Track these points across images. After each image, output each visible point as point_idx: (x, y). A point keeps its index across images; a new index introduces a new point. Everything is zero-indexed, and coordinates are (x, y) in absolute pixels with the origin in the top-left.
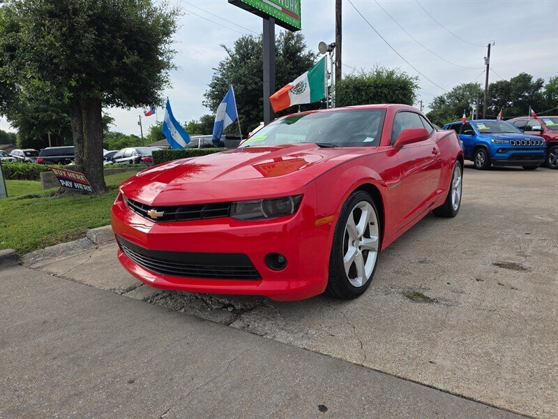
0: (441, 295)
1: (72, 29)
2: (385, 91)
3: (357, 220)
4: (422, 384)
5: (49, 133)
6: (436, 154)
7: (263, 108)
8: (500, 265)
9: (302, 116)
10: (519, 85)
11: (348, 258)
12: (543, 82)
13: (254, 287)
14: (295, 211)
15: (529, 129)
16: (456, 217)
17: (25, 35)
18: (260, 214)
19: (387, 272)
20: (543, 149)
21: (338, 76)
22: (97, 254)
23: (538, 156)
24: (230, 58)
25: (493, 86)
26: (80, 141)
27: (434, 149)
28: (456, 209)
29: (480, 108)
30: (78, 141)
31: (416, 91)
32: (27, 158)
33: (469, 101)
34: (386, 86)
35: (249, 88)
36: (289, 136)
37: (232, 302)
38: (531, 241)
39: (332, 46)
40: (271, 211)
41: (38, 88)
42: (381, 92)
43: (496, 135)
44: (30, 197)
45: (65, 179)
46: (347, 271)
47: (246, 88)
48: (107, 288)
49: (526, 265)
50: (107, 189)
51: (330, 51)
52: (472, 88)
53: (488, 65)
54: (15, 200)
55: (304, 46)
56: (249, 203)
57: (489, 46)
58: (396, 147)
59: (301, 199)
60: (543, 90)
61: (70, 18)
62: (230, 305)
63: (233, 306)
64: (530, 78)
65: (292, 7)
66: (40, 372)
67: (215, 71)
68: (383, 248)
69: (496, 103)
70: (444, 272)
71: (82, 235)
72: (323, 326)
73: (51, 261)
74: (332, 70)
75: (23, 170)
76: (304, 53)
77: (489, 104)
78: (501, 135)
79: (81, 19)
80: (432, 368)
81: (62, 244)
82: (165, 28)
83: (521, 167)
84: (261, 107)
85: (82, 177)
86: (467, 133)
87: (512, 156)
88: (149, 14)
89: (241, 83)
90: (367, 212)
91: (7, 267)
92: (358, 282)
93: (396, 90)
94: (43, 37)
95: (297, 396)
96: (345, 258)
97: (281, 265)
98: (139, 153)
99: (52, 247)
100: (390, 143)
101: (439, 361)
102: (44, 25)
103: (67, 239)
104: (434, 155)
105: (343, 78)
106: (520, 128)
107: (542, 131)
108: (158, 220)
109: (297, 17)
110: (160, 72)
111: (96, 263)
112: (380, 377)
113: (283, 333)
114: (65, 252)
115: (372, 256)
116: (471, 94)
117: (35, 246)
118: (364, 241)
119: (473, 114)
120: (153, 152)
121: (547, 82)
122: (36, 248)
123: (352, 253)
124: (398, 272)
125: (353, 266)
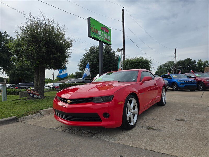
0: (158, 128)
1: (39, 46)
2: (140, 64)
3: (131, 104)
4: (150, 150)
5: (20, 78)
6: (156, 84)
7: (99, 69)
8: (177, 120)
9: (112, 73)
10: (188, 62)
11: (128, 115)
12: (196, 61)
13: (99, 124)
14: (112, 100)
15: (191, 77)
16: (165, 106)
17: (24, 47)
18: (101, 101)
19: (141, 122)
20: (196, 84)
21: (124, 59)
22: (44, 118)
23: (195, 86)
24: (87, 53)
25: (178, 62)
26: (37, 81)
27: (155, 83)
28: (165, 103)
29: (175, 70)
30: (36, 81)
31: (151, 64)
32: (11, 87)
33: (170, 67)
34: (140, 62)
35: (94, 63)
36: (108, 79)
37: (91, 131)
38: (188, 113)
39: (122, 50)
40: (105, 100)
41: (26, 64)
42: (139, 64)
43: (179, 79)
44: (17, 100)
45: (31, 93)
46: (128, 120)
47: (92, 63)
48: (50, 128)
49: (186, 120)
50: (44, 97)
51: (121, 51)
52: (171, 63)
53: (176, 55)
54: (11, 101)
55: (112, 49)
56: (98, 98)
57: (176, 49)
58: (142, 82)
59: (114, 96)
60: (196, 64)
61: (39, 43)
62: (91, 132)
63: (92, 132)
64: (191, 60)
65: (108, 38)
66: (34, 150)
67: (82, 57)
68: (139, 114)
69: (180, 68)
70: (159, 122)
71: (38, 112)
72: (121, 137)
73: (28, 121)
74: (122, 57)
75: (11, 91)
76: (112, 51)
77: (178, 68)
78: (181, 79)
79: (42, 43)
80: (154, 147)
81: (31, 115)
82: (68, 45)
83: (189, 90)
84: (97, 69)
85: (37, 93)
86: (169, 78)
87: (185, 86)
88: (64, 41)
89: (91, 61)
90: (134, 101)
91: (14, 122)
92: (132, 124)
93: (144, 64)
94: (30, 48)
95: (114, 154)
96: (127, 116)
97: (108, 117)
98: (54, 85)
99: (28, 116)
100: (140, 81)
101: (156, 145)
102: (31, 45)
103: (33, 113)
104: (155, 85)
105: (126, 60)
106: (187, 77)
107: (195, 78)
108: (70, 104)
109: (110, 41)
110: (65, 59)
111: (44, 121)
112: (138, 149)
113: (108, 139)
114: (32, 118)
115: (136, 116)
116: (171, 65)
117: (22, 116)
118: (133, 111)
119: (172, 72)
120: (60, 85)
121: (197, 61)
122: (23, 116)
123: (129, 114)
124: (145, 122)
125: (130, 118)
